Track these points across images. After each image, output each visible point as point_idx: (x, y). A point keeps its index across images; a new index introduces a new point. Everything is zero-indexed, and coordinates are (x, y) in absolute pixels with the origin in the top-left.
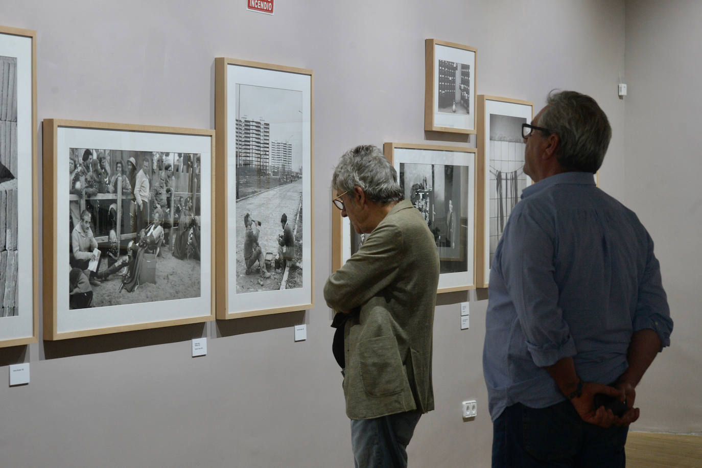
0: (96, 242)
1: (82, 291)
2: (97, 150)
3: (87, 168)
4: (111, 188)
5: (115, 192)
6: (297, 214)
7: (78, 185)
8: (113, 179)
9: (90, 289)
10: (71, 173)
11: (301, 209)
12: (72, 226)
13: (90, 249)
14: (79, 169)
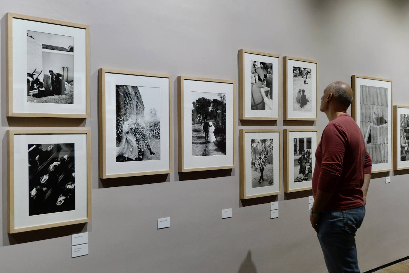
3: (405, 119)
7: (402, 125)
10: (401, 121)
13: (406, 143)
14: (403, 120)
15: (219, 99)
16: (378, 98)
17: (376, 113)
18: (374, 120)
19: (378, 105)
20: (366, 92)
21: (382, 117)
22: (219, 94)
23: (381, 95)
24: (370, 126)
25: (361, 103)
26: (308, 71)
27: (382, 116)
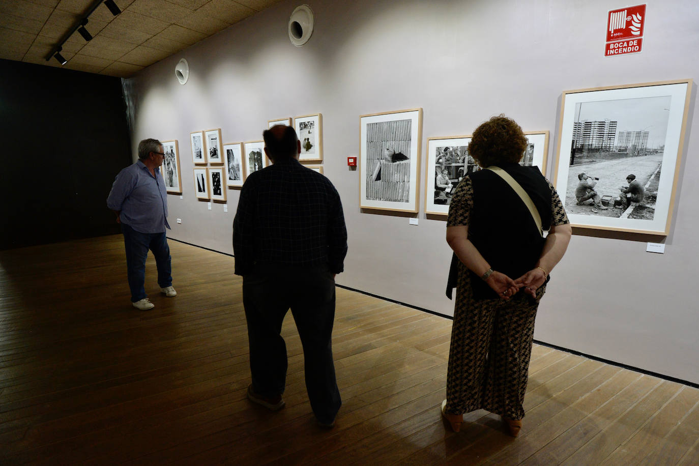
0: (450, 181)
1: (442, 199)
2: (452, 147)
3: (447, 154)
4: (461, 161)
5: (464, 162)
6: (651, 175)
7: (441, 161)
8: (462, 158)
9: (446, 198)
10: (437, 156)
11: (659, 173)
12: (436, 174)
13: (447, 184)
14: (442, 155)
15: (259, 151)
16: (394, 133)
17: (391, 149)
18: (387, 157)
19: (394, 139)
20: (375, 129)
21: (400, 153)
22: (259, 148)
23: (399, 129)
24: (380, 164)
25: (367, 141)
26: (311, 124)
27: (400, 151)
